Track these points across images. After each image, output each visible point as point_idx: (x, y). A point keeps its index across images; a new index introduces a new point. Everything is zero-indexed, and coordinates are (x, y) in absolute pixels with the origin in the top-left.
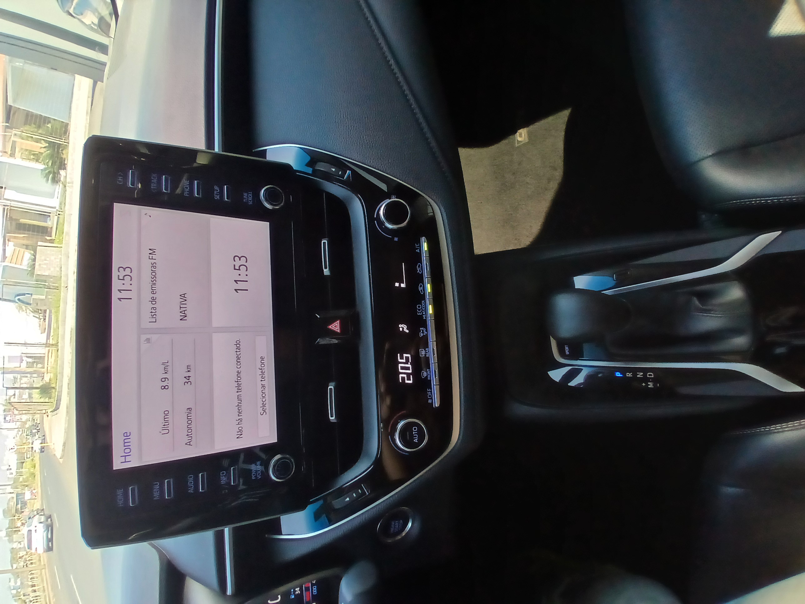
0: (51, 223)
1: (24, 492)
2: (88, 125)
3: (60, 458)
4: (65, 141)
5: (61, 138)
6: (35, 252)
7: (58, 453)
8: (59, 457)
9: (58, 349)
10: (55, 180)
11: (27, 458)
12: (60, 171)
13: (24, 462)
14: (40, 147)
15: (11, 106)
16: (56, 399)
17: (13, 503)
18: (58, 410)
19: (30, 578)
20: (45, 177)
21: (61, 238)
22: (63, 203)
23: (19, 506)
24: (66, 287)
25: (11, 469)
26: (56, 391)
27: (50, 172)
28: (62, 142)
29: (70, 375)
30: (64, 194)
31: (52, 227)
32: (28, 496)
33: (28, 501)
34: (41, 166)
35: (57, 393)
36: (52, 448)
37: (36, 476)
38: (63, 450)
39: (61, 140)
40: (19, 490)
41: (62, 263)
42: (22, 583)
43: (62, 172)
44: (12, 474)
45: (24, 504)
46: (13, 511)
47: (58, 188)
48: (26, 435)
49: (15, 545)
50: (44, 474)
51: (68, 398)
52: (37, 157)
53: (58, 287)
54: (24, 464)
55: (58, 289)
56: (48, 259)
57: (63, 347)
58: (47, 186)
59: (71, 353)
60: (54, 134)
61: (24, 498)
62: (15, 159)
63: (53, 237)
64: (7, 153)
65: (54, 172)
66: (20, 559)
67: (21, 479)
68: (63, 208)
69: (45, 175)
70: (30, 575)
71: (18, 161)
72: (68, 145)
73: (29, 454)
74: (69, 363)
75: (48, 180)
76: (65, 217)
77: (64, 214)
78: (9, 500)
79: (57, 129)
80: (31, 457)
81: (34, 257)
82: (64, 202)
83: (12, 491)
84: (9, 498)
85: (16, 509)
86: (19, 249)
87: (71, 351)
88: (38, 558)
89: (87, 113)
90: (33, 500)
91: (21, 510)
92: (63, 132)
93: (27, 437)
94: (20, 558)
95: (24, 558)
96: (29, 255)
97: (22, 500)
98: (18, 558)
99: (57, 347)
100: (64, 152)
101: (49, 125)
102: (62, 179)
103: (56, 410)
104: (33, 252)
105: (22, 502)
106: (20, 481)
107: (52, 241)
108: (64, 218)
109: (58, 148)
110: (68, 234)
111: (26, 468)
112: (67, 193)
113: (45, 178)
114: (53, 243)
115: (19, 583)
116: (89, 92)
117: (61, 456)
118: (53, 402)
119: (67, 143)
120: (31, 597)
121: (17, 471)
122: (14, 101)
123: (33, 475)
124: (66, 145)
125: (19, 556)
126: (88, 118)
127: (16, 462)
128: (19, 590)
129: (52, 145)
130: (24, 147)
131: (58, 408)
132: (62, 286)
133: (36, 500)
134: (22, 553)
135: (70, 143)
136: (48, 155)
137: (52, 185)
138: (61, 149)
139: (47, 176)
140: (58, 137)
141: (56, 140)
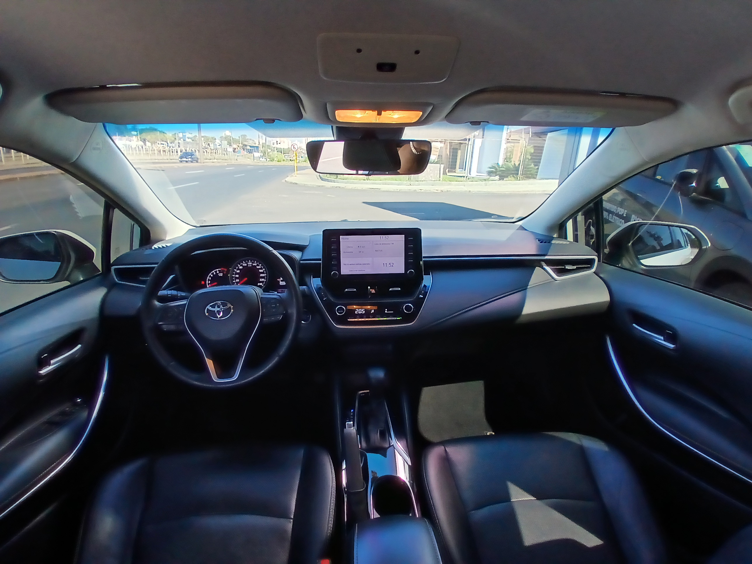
0: (458, 172)
1: (259, 152)
2: (534, 192)
3: (285, 181)
4: (521, 178)
5: (523, 175)
6: (437, 163)
7: (289, 179)
8: (286, 179)
9: (365, 180)
10: (490, 173)
11: (285, 156)
12: (498, 176)
13: (282, 153)
14: (516, 160)
16: (329, 179)
17: (251, 143)
18: (320, 179)
19: (192, 149)
20: (492, 166)
21: (446, 180)
22: (473, 179)
23: (248, 148)
24: (410, 185)
25: (277, 144)
26: (334, 179)
27: (496, 169)
28: (520, 176)
29: (346, 188)
30: (480, 180)
31: (455, 172)
32: (257, 155)
33: (252, 155)
34: (501, 163)
35: (333, 179)
36: (293, 175)
37: (272, 162)
38: (291, 183)
39: (521, 175)
40: (261, 149)
41: (428, 182)
42: (188, 143)
43: (497, 177)
44: (273, 144)
45: (250, 152)
46: (246, 143)
47: (485, 176)
48: (302, 156)
49: (218, 141)
50: (273, 168)
51: (329, 187)
52: (507, 159)
53: (410, 179)
54: (281, 153)
55: (409, 179)
56: (431, 172)
57: (367, 184)
58: (486, 168)
59: (362, 188)
60: (526, 169)
61: (255, 152)
62: (505, 144)
63: (448, 174)
64: (509, 137)
65: (496, 172)
66: (207, 144)
67: (269, 150)
68: (469, 180)
69: (494, 166)
70: (194, 150)
71: (504, 146)
72: (518, 180)
73: (288, 157)
74: (355, 188)
75: (490, 168)
76: (462, 182)
77: (465, 181)
78: (253, 141)
79: (530, 171)
80: (286, 159)
81: (432, 162)
82: (473, 181)
83: (261, 143)
84: (254, 140)
85: (246, 145)
86: (438, 151)
87: (363, 189)
88: (208, 158)
90: (253, 158)
91: (246, 149)
92: (528, 175)
93: (300, 156)
94: (209, 144)
95: (208, 146)
96: (434, 159)
97: (253, 150)
98: (209, 143)
99: (367, 179)
100: (513, 178)
101: (532, 165)
102: (492, 178)
103: (321, 178)
104: (436, 160)
105: (251, 150)
106: (268, 149)
107: (445, 173)
110: (450, 184)
111: (277, 154)
112: (483, 182)
113: (491, 166)
114: (443, 174)
115: (187, 140)
117: (287, 181)
118: (327, 177)
120: (177, 148)
121: (276, 148)
122: (550, 137)
123: (272, 160)
124: (518, 179)
125: (210, 143)
126: (540, 192)
127: (282, 148)
128: (182, 140)
129: (517, 169)
130: (515, 149)
131: (322, 180)
132: (411, 182)
133: (253, 160)
134: (212, 146)
135: (520, 181)
136: (509, 167)
137: (487, 172)
138: (515, 175)
139: (493, 167)
140: (524, 173)
141: (521, 171)
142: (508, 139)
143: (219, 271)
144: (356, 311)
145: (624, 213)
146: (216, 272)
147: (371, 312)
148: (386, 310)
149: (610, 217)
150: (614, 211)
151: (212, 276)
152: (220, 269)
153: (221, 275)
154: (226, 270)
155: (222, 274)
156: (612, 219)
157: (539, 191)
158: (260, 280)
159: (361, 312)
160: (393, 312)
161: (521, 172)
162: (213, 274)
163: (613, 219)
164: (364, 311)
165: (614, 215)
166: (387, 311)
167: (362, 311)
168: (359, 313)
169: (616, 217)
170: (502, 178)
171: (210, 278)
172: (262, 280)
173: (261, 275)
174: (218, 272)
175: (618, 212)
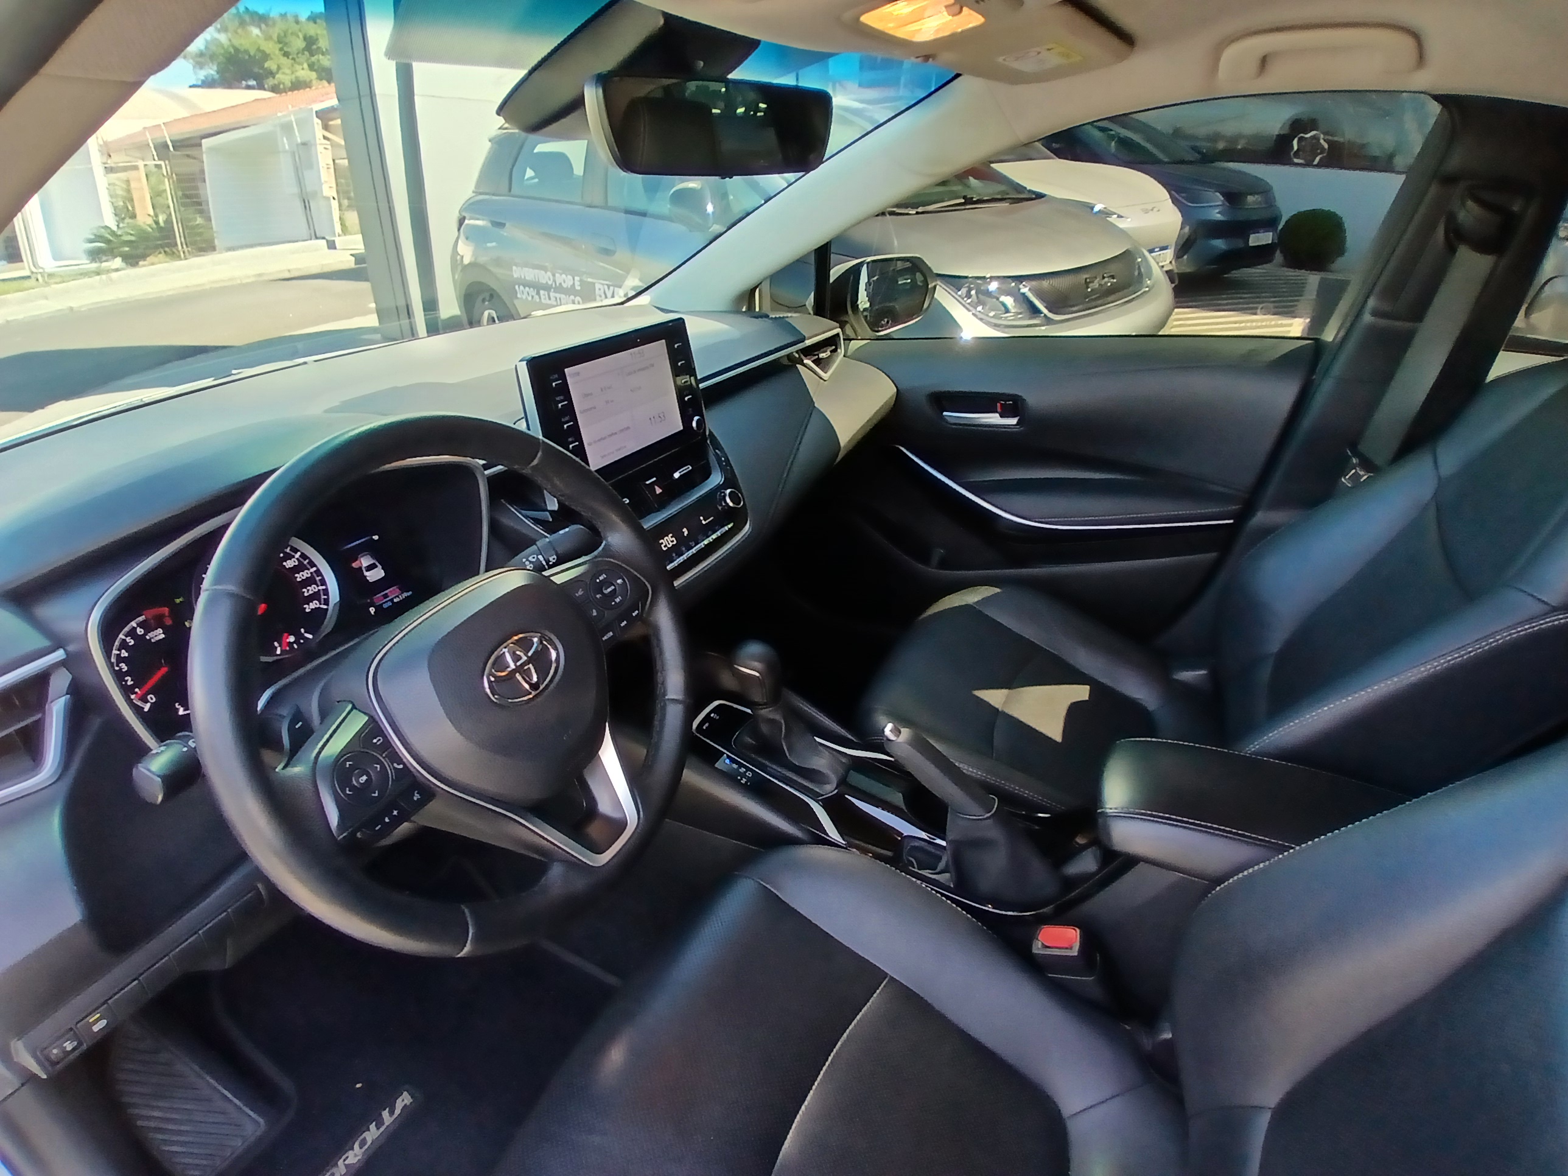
4: (186, 253)
5: (188, 244)
10: (95, 255)
12: (120, 258)
14: (145, 217)
15: (200, 145)
20: (95, 235)
27: (108, 242)
28: (183, 248)
34: (111, 222)
39: (185, 246)
43: (118, 262)
47: (85, 264)
52: (126, 212)
58: (77, 243)
60: (189, 231)
62: (105, 177)
64: (107, 158)
65: (112, 249)
69: (98, 234)
71: (102, 181)
72: (179, 260)
75: (91, 241)
76: (36, 290)
77: (42, 286)
79: (201, 234)
89: (260, 275)
92: (201, 245)
100: (162, 256)
101: (197, 221)
102: (105, 266)
108: (33, 289)
109: (169, 245)
112: (87, 280)
113: (93, 237)
116: (300, 269)
119: (185, 256)
122: (212, 149)
124: (180, 256)
126: (252, 280)
129: (166, 232)
130: (133, 185)
135: (186, 261)
136: (144, 231)
137: (85, 251)
138: (167, 249)
139: (99, 238)
140: (188, 240)
141: (180, 236)
142: (104, 163)
143: (140, 625)
144: (662, 546)
145: (574, 284)
146: (132, 633)
147: (685, 535)
148: (702, 518)
149: (542, 297)
150: (550, 283)
151: (124, 654)
152: (141, 619)
153: (158, 635)
154: (166, 610)
155: (160, 631)
156: (550, 299)
157: (249, 277)
158: (306, 594)
159: (671, 544)
160: (712, 518)
161: (183, 239)
162: (124, 645)
163: (553, 299)
164: (674, 539)
165: (552, 290)
166: (705, 520)
167: (672, 539)
168: (669, 546)
169: (558, 295)
170: (132, 260)
171: (123, 665)
172: (311, 592)
173: (300, 577)
174: (140, 632)
175: (560, 284)
